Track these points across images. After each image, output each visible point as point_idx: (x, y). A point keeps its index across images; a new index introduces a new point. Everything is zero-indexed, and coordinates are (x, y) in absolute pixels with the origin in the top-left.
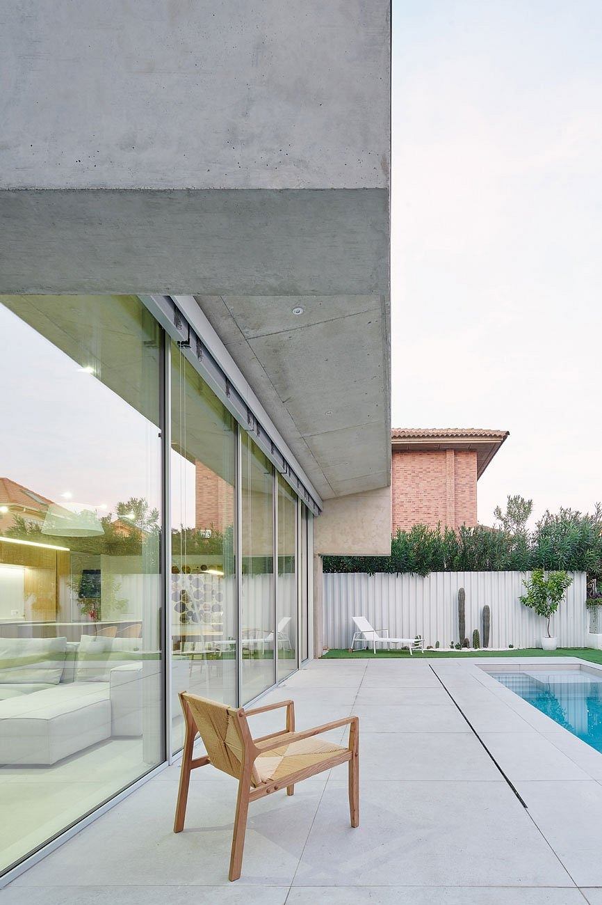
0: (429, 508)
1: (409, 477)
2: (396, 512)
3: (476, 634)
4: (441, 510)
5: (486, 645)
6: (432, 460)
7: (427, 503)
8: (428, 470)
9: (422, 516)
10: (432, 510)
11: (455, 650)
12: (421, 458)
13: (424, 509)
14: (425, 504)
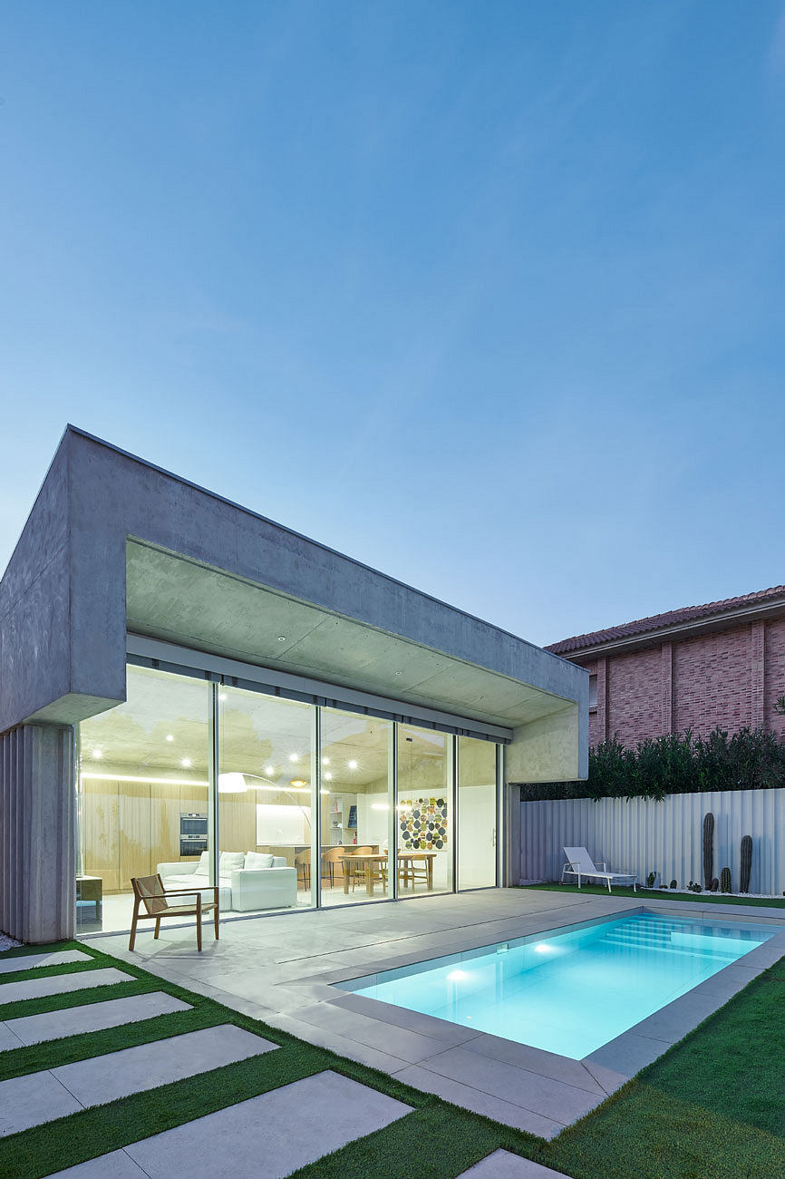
0: (725, 705)
1: (697, 670)
2: (679, 718)
3: (726, 873)
4: (744, 708)
5: (744, 888)
6: (730, 642)
7: (723, 700)
8: (724, 656)
9: (714, 718)
10: (730, 709)
11: (691, 892)
12: (715, 642)
13: (719, 709)
14: (718, 702)
